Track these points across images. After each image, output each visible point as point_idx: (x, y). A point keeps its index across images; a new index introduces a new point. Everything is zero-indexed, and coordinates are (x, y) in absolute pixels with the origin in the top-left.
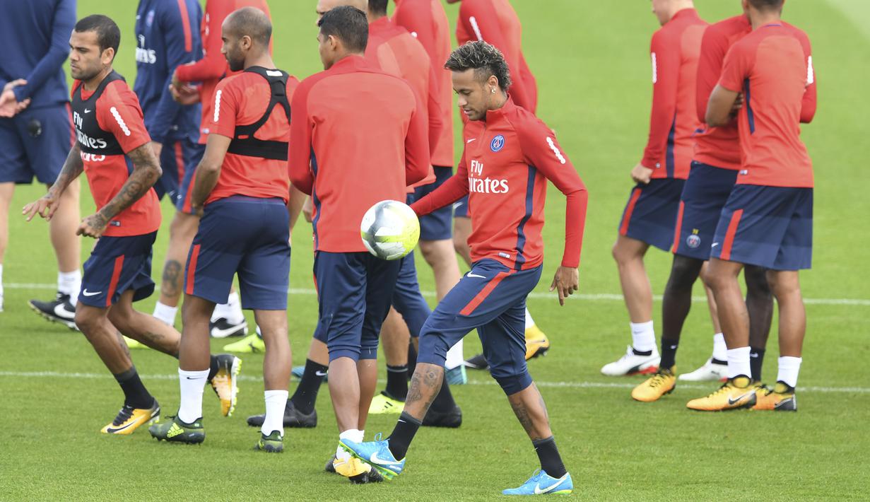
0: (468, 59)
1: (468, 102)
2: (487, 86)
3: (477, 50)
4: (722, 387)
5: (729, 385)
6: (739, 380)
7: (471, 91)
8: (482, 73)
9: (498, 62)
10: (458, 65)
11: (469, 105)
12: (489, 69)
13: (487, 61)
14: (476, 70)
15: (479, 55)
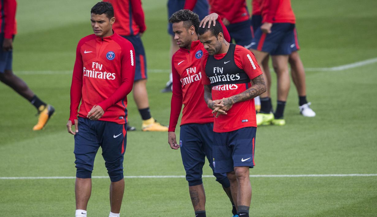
0: (181, 16)
1: (179, 38)
2: (190, 31)
3: (185, 13)
7: (182, 32)
8: (188, 23)
9: (196, 19)
10: (176, 19)
11: (180, 39)
12: (191, 22)
13: (190, 18)
14: (184, 22)
15: (186, 15)
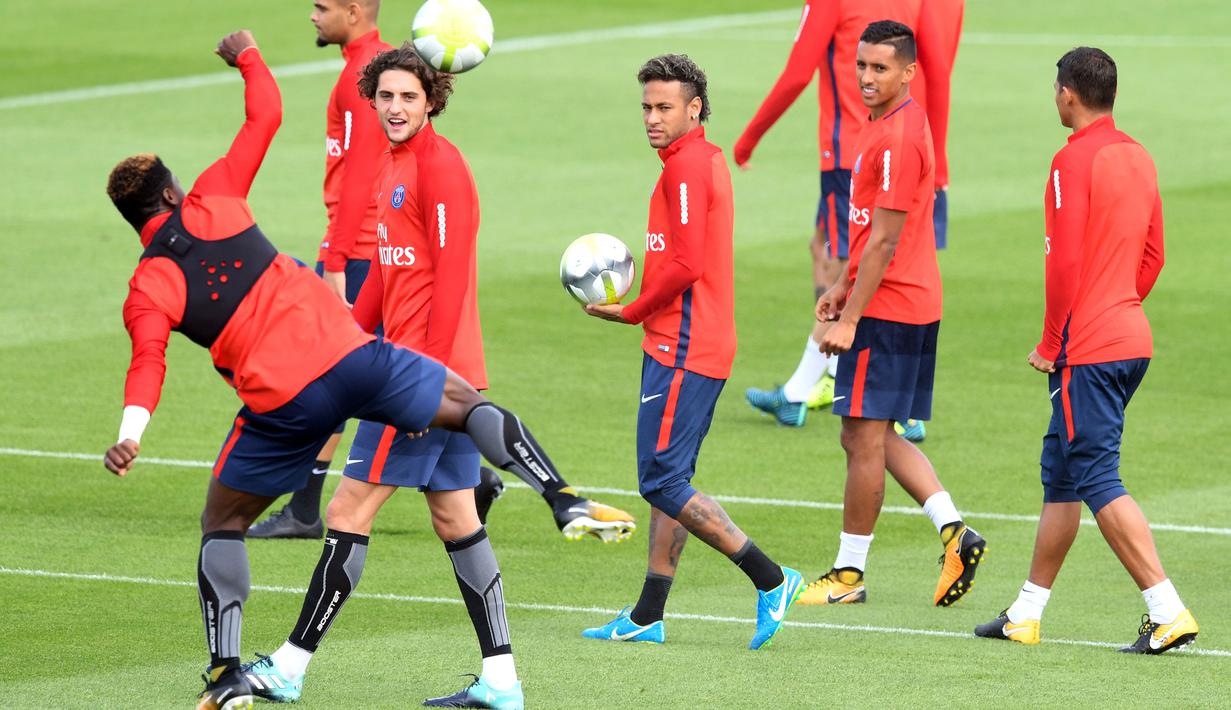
4: (822, 578)
5: (832, 577)
6: (846, 574)
